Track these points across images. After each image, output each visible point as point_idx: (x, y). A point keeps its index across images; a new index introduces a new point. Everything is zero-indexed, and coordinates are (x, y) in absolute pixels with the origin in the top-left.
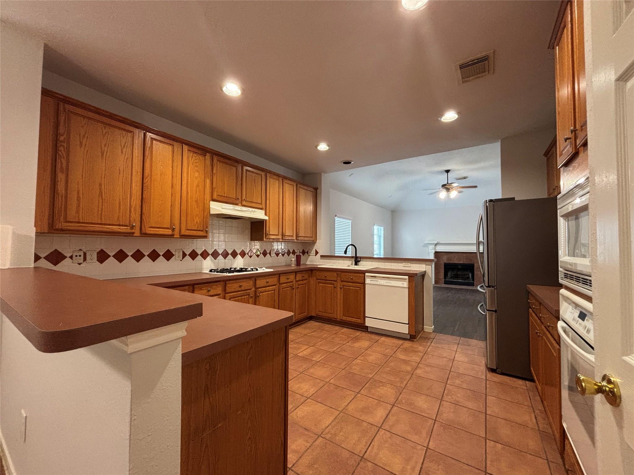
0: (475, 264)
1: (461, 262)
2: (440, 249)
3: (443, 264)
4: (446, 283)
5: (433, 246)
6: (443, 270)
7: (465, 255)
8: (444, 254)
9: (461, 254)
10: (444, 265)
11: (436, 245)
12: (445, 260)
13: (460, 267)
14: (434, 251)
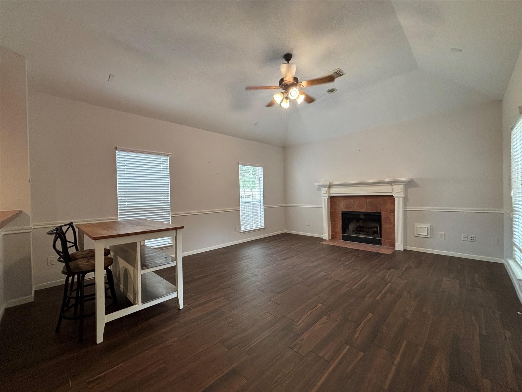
0: (382, 213)
1: (363, 210)
2: (335, 192)
3: (341, 212)
4: (345, 238)
5: (327, 189)
6: (341, 221)
7: (368, 200)
8: (341, 199)
9: (363, 198)
10: (342, 214)
11: (330, 186)
12: (342, 207)
13: (362, 217)
14: (327, 195)
